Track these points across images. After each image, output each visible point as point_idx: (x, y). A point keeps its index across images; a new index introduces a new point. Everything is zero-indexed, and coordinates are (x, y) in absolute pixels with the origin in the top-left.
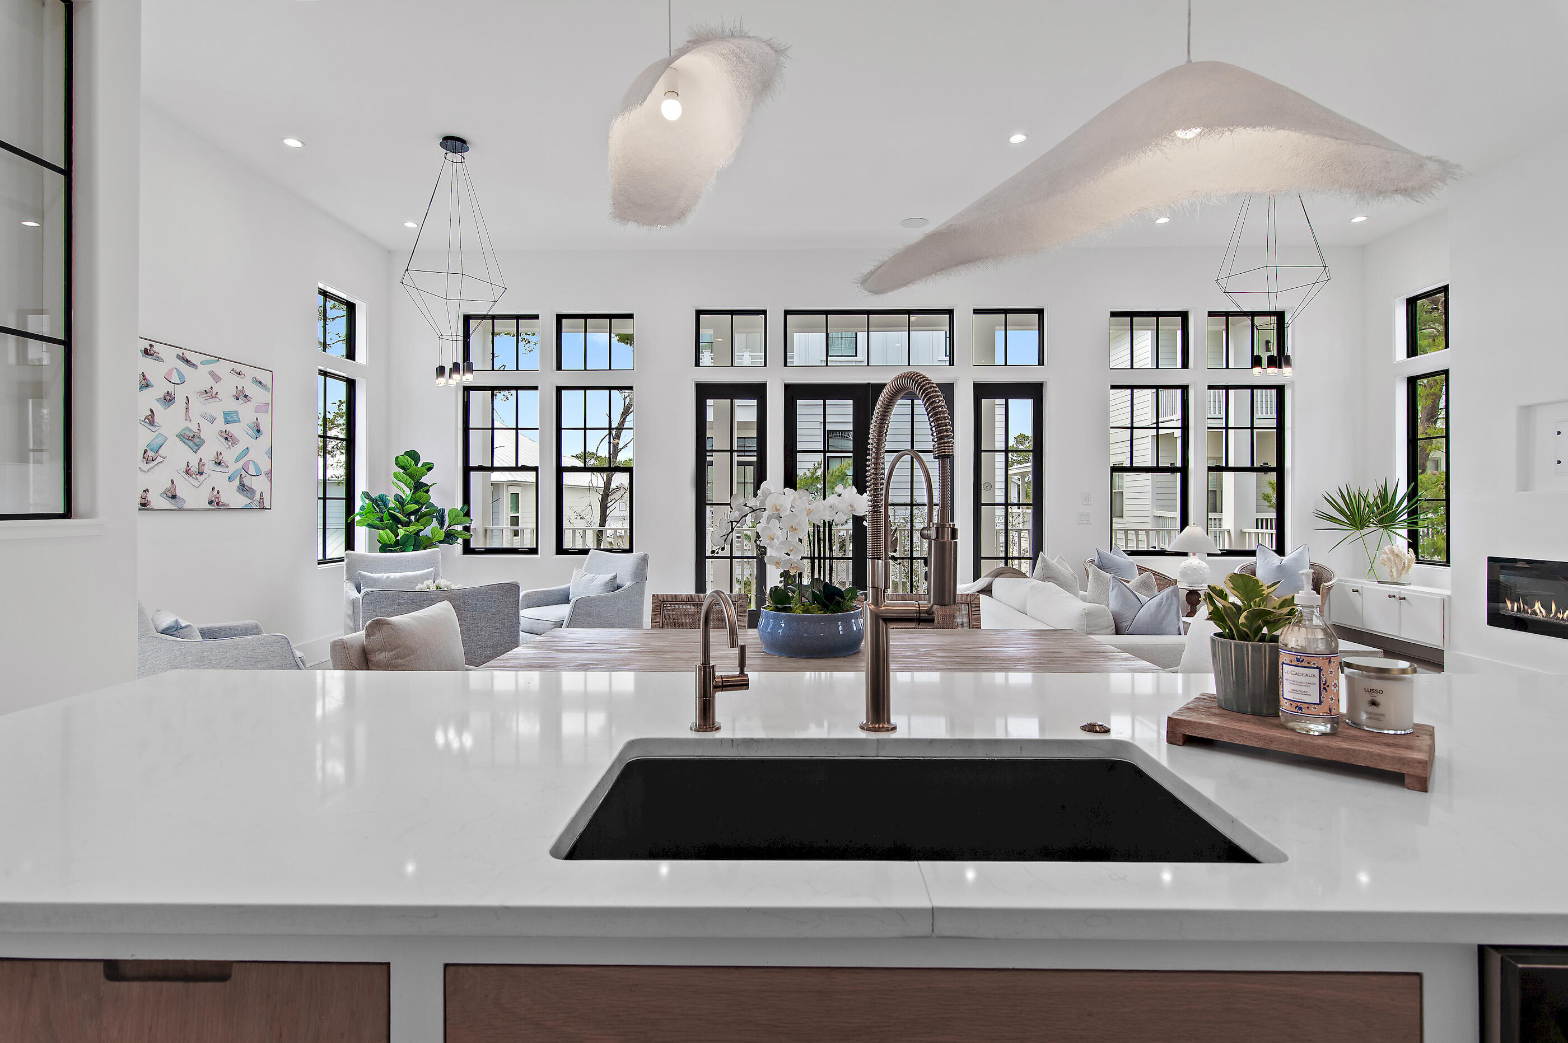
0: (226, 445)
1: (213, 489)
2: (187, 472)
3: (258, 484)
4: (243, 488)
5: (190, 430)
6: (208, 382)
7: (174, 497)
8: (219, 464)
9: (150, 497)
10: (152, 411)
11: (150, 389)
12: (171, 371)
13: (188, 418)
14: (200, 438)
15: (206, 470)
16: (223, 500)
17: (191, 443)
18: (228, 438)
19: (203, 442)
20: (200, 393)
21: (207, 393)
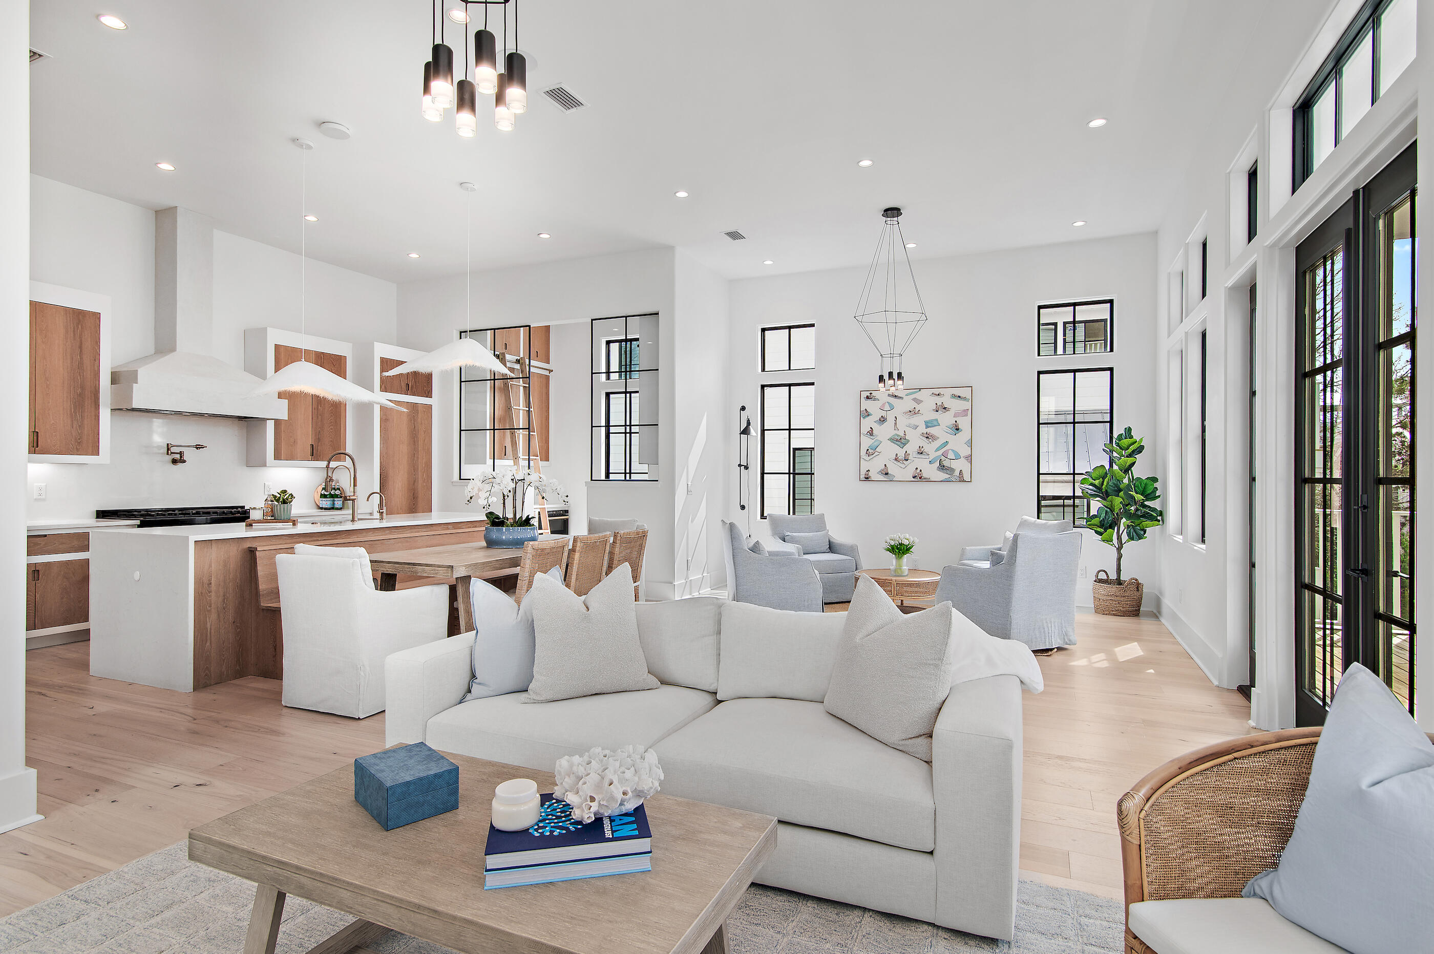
0: (927, 441)
1: (917, 469)
2: (896, 459)
3: (959, 465)
4: (942, 467)
5: (898, 436)
6: (911, 405)
7: (887, 474)
8: (922, 453)
9: (870, 474)
10: (871, 428)
11: (870, 417)
12: (884, 404)
13: (896, 428)
14: (906, 439)
15: (910, 457)
16: (925, 475)
17: (899, 443)
18: (928, 437)
19: (908, 441)
20: (905, 413)
21: (910, 412)
